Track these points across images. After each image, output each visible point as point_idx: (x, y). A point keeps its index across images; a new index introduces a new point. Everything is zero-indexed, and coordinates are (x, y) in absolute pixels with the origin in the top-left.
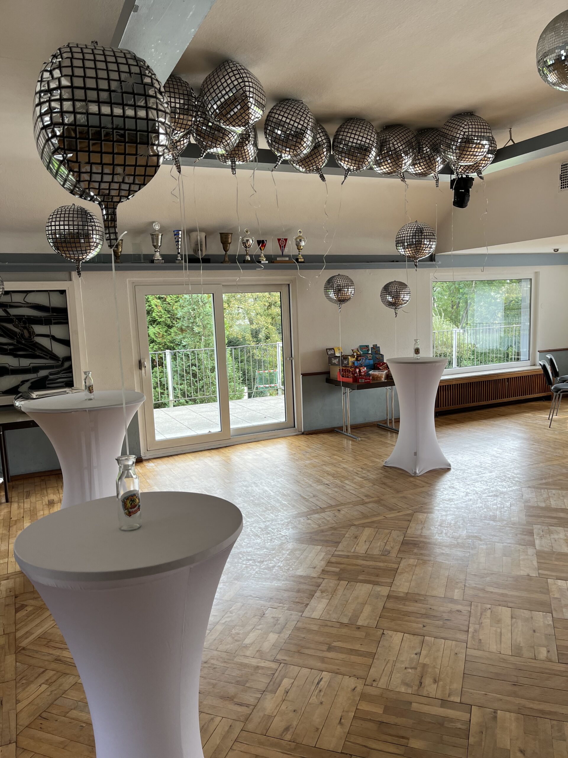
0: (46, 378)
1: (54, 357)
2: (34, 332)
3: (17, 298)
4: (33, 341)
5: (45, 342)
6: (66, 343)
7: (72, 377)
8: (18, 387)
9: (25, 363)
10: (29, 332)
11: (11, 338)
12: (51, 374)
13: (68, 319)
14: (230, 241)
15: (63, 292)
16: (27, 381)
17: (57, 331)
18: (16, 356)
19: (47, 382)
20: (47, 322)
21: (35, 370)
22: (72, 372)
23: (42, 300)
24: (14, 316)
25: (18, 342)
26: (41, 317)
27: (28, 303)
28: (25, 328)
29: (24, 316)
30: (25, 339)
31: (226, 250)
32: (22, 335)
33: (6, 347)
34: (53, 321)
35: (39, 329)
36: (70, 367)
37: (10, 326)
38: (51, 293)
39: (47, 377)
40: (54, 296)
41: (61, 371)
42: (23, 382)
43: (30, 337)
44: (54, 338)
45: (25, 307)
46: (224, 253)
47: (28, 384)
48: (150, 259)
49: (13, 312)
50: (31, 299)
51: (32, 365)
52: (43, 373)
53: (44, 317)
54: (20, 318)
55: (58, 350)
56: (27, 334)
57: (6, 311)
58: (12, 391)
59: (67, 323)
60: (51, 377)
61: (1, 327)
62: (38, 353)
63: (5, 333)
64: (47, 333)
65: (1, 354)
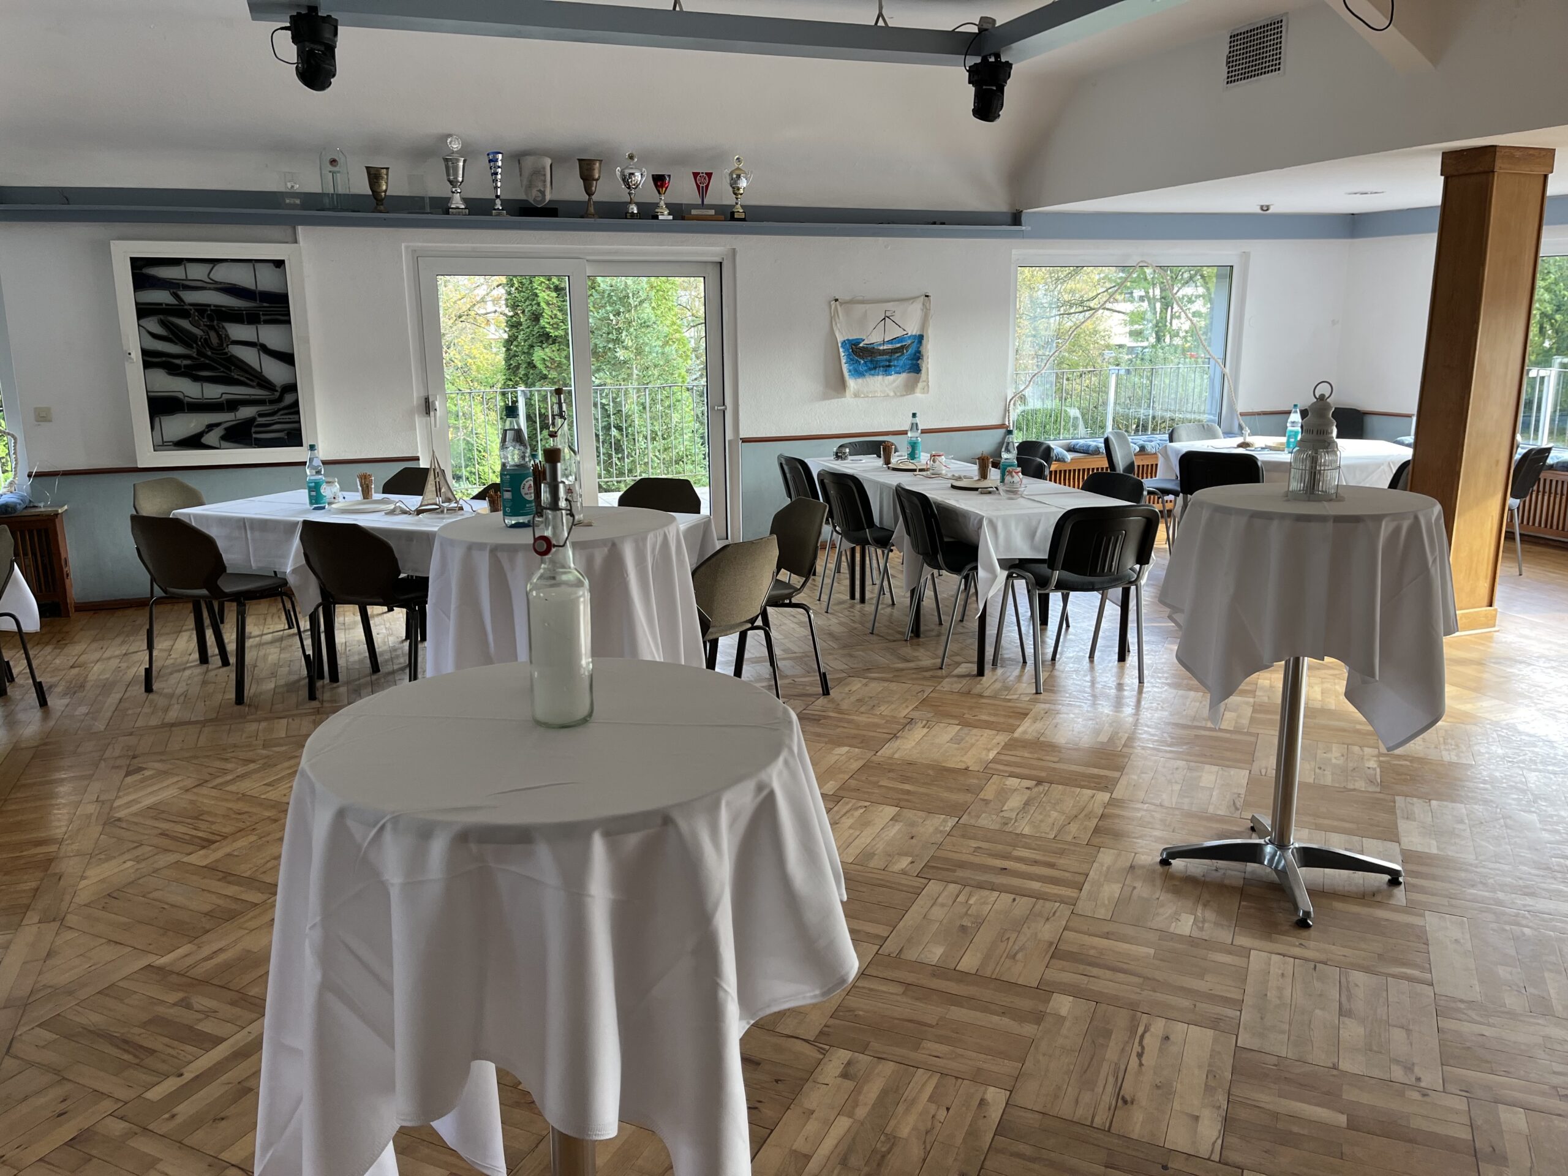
0: (249, 422)
1: (264, 383)
2: (227, 336)
3: (197, 273)
4: (226, 353)
5: (249, 356)
6: (287, 358)
7: (299, 422)
8: (200, 435)
10: (219, 336)
11: (188, 345)
12: (261, 415)
13: (289, 315)
14: (597, 176)
15: (279, 264)
16: (218, 425)
17: (270, 335)
18: (196, 379)
19: (253, 430)
20: (252, 318)
21: (232, 405)
22: (298, 413)
23: (242, 277)
24: (191, 304)
25: (199, 353)
26: (240, 309)
27: (216, 282)
28: (212, 328)
29: (209, 305)
30: (211, 348)
31: (590, 193)
32: (207, 342)
33: (177, 361)
34: (263, 318)
35: (238, 331)
36: (296, 404)
37: (184, 324)
38: (258, 266)
39: (253, 419)
40: (264, 271)
41: (279, 410)
42: (211, 427)
43: (221, 344)
44: (264, 349)
45: (210, 289)
46: (586, 197)
47: (218, 432)
48: (441, 206)
49: (190, 297)
50: (222, 274)
51: (225, 396)
52: (246, 412)
53: (246, 309)
54: (202, 309)
55: (273, 371)
56: (214, 340)
57: (176, 296)
58: (193, 442)
59: (289, 322)
60: (261, 420)
61: (163, 323)
62: (235, 375)
63: (175, 335)
64: (252, 338)
65: (170, 374)
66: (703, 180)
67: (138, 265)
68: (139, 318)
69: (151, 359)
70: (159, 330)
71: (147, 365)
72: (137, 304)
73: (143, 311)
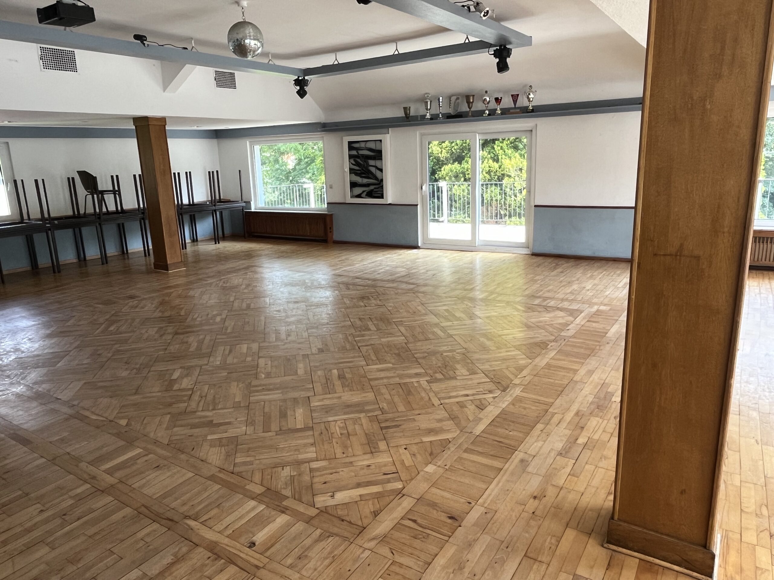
0: (372, 191)
1: (376, 178)
2: (369, 164)
3: (363, 145)
4: (368, 169)
5: (373, 169)
6: (381, 170)
7: (383, 192)
8: (361, 194)
9: (365, 181)
10: (367, 164)
11: (359, 167)
12: (375, 188)
15: (381, 141)
17: (378, 163)
18: (361, 177)
19: (373, 193)
20: (374, 158)
21: (368, 185)
22: (383, 188)
23: (372, 146)
24: (360, 154)
25: (362, 169)
26: (371, 156)
27: (367, 147)
28: (365, 161)
30: (365, 168)
31: (470, 108)
32: (364, 165)
33: (357, 172)
34: (376, 158)
35: (372, 162)
36: (383, 186)
37: (359, 160)
38: (377, 142)
40: (378, 143)
41: (379, 187)
42: (364, 192)
43: (367, 166)
44: (377, 168)
45: (365, 150)
46: (468, 110)
47: (365, 193)
48: (423, 118)
49: (361, 152)
50: (370, 145)
51: (367, 182)
52: (372, 187)
53: (373, 155)
54: (363, 155)
55: (378, 173)
57: (358, 152)
58: (359, 196)
59: (382, 159)
60: (375, 190)
61: (355, 160)
62: (370, 176)
63: (357, 164)
64: (374, 165)
65: (355, 175)
66: (515, 98)
67: (350, 143)
68: (349, 159)
69: (352, 171)
70: (354, 163)
71: (350, 173)
72: (349, 155)
73: (350, 157)
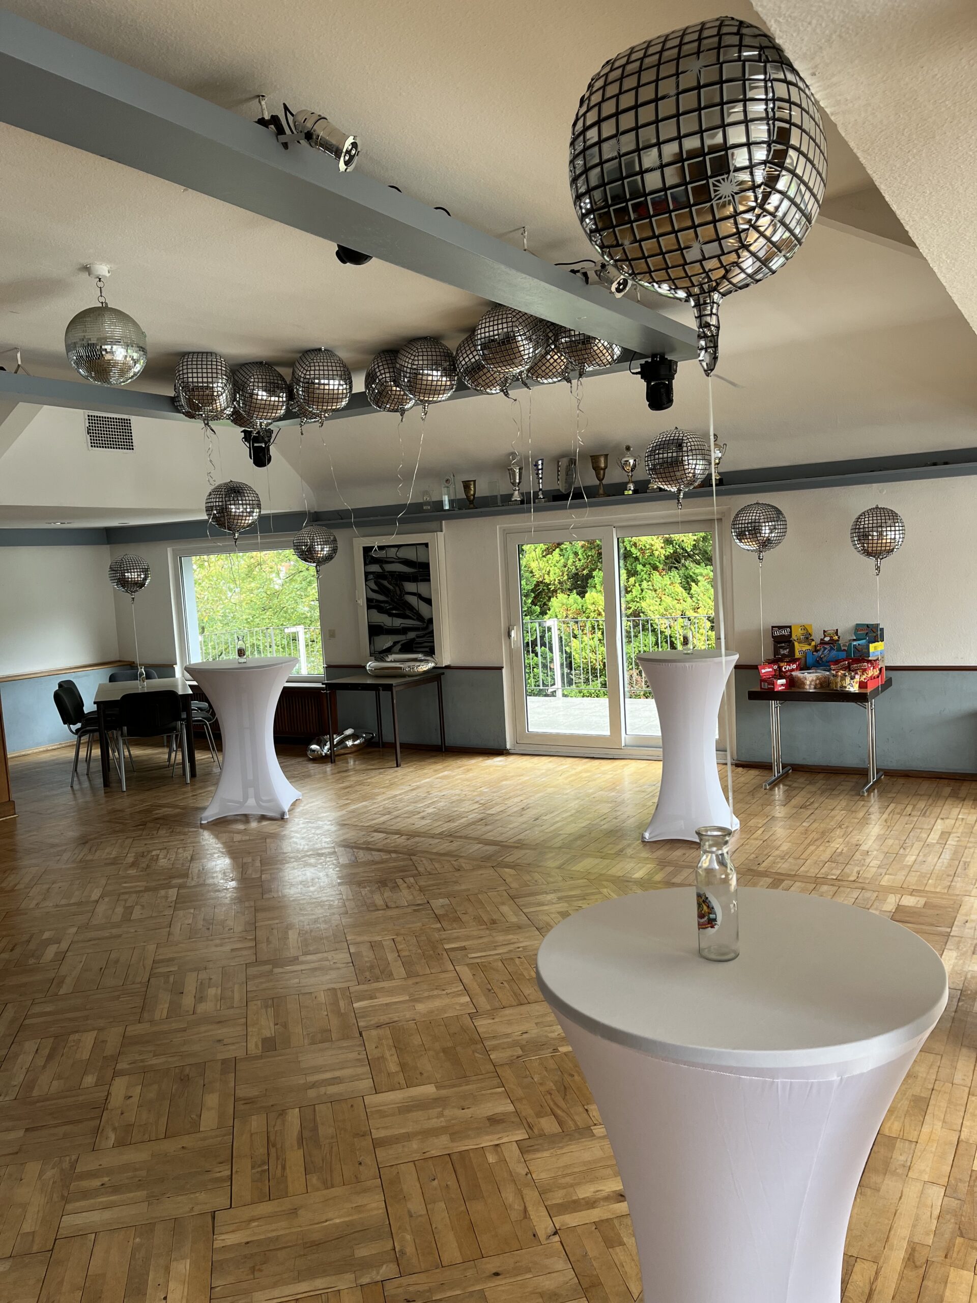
1: (420, 617)
2: (404, 589)
3: (392, 553)
4: (403, 600)
5: (413, 600)
6: (429, 601)
7: (433, 642)
8: (392, 647)
9: (398, 622)
10: (401, 590)
11: (387, 596)
12: (418, 637)
13: (429, 576)
14: (603, 466)
15: (426, 545)
16: (398, 642)
17: (422, 588)
18: (391, 615)
19: (414, 645)
20: (414, 579)
21: (404, 631)
22: (433, 636)
23: (410, 555)
24: (388, 572)
25: (392, 600)
26: (410, 573)
27: (399, 558)
28: (397, 585)
29: (395, 572)
30: (397, 597)
31: (600, 480)
32: (395, 593)
33: (383, 605)
34: (420, 578)
35: (410, 587)
36: (432, 632)
37: (385, 583)
38: (419, 548)
39: (413, 640)
41: (426, 634)
42: (395, 644)
43: (401, 595)
44: (420, 597)
45: (396, 562)
46: (598, 482)
47: (398, 647)
48: (507, 498)
49: (389, 568)
50: (403, 554)
51: (402, 625)
52: (412, 635)
53: (412, 573)
54: (392, 573)
55: (423, 608)
56: (398, 592)
57: (381, 567)
58: (387, 652)
59: (429, 580)
60: (419, 640)
61: (376, 583)
62: (408, 613)
63: (382, 590)
64: (415, 591)
65: (379, 612)
67: (367, 550)
68: (366, 580)
69: (371, 604)
70: (375, 587)
71: (369, 607)
72: (366, 573)
73: (369, 576)
